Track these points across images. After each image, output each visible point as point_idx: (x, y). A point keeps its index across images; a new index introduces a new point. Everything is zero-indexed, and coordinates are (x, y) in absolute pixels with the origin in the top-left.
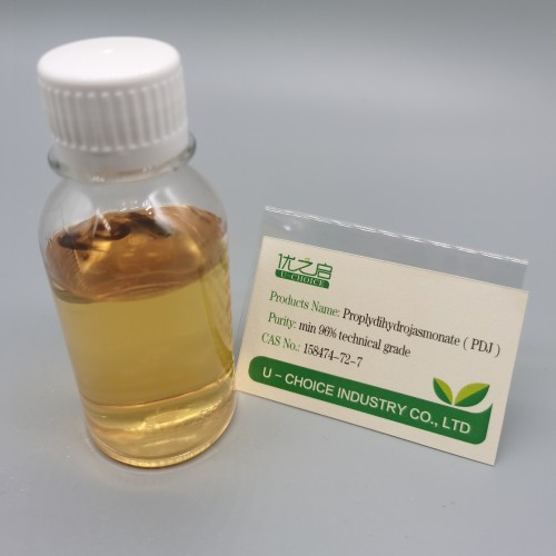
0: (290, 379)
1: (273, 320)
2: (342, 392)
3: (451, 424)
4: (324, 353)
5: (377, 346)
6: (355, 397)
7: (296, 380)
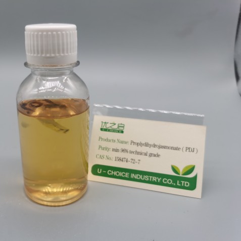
0: (110, 172)
1: (100, 149)
2: (133, 176)
3: (181, 183)
4: (124, 160)
5: (146, 154)
6: (139, 177)
7: (112, 173)
